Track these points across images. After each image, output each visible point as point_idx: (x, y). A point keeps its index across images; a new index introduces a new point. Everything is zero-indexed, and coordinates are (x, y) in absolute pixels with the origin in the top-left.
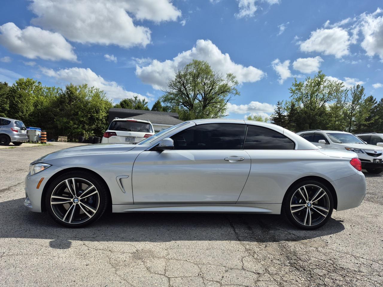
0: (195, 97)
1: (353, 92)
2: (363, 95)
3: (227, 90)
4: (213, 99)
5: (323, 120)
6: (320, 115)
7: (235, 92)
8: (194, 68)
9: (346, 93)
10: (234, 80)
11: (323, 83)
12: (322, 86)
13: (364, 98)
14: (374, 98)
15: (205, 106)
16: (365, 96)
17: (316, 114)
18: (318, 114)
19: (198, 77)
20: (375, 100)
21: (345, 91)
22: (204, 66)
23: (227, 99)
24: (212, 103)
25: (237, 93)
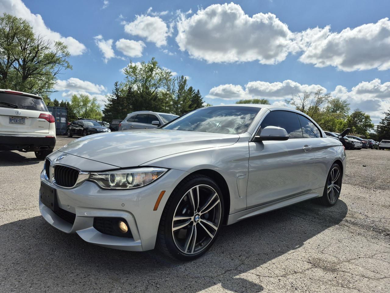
0: (10, 63)
1: (179, 81)
2: (186, 86)
3: (56, 61)
4: (37, 69)
5: (158, 105)
6: (155, 100)
7: (66, 65)
8: (6, 24)
9: (174, 82)
10: (65, 50)
11: (155, 70)
12: (154, 72)
13: (187, 88)
14: (193, 89)
15: (25, 77)
16: (187, 86)
17: (152, 99)
18: (153, 99)
19: (13, 38)
20: (193, 91)
21: (173, 80)
22: (22, 25)
23: (55, 72)
24: (36, 74)
25: (68, 67)
